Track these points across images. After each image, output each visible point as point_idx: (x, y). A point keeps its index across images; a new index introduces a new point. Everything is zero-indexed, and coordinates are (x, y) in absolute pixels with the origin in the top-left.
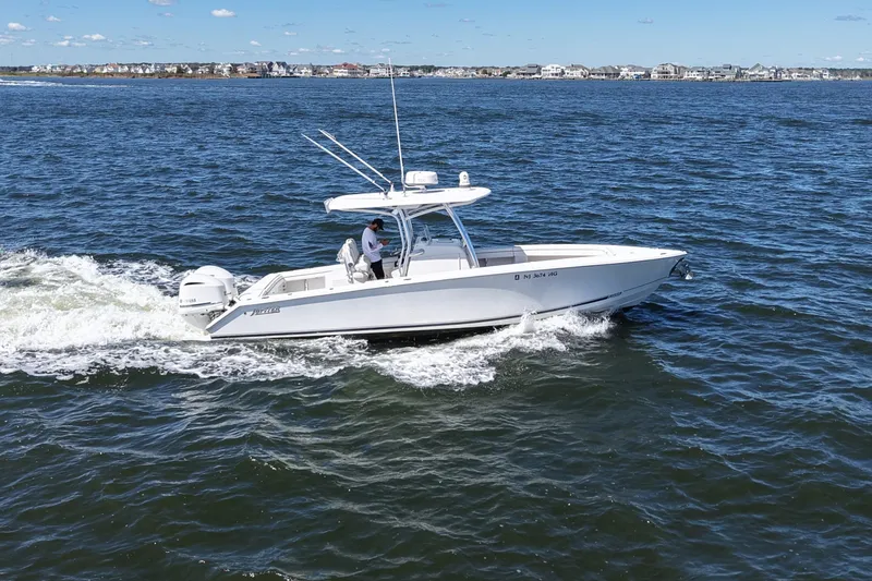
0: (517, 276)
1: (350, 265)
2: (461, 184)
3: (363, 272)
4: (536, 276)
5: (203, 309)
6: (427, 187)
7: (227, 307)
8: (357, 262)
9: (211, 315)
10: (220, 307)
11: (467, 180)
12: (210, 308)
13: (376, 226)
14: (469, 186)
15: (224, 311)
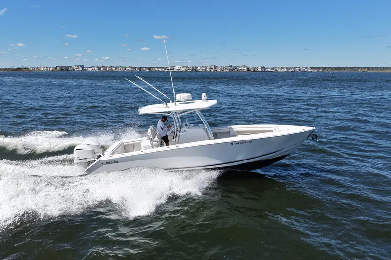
0: (232, 144)
1: (151, 139)
2: (203, 99)
3: (158, 142)
4: (241, 143)
5: (85, 161)
6: (186, 100)
7: (96, 159)
8: (155, 137)
9: (89, 163)
10: (93, 159)
11: (206, 97)
12: (88, 160)
13: (163, 119)
14: (207, 100)
15: (94, 161)
